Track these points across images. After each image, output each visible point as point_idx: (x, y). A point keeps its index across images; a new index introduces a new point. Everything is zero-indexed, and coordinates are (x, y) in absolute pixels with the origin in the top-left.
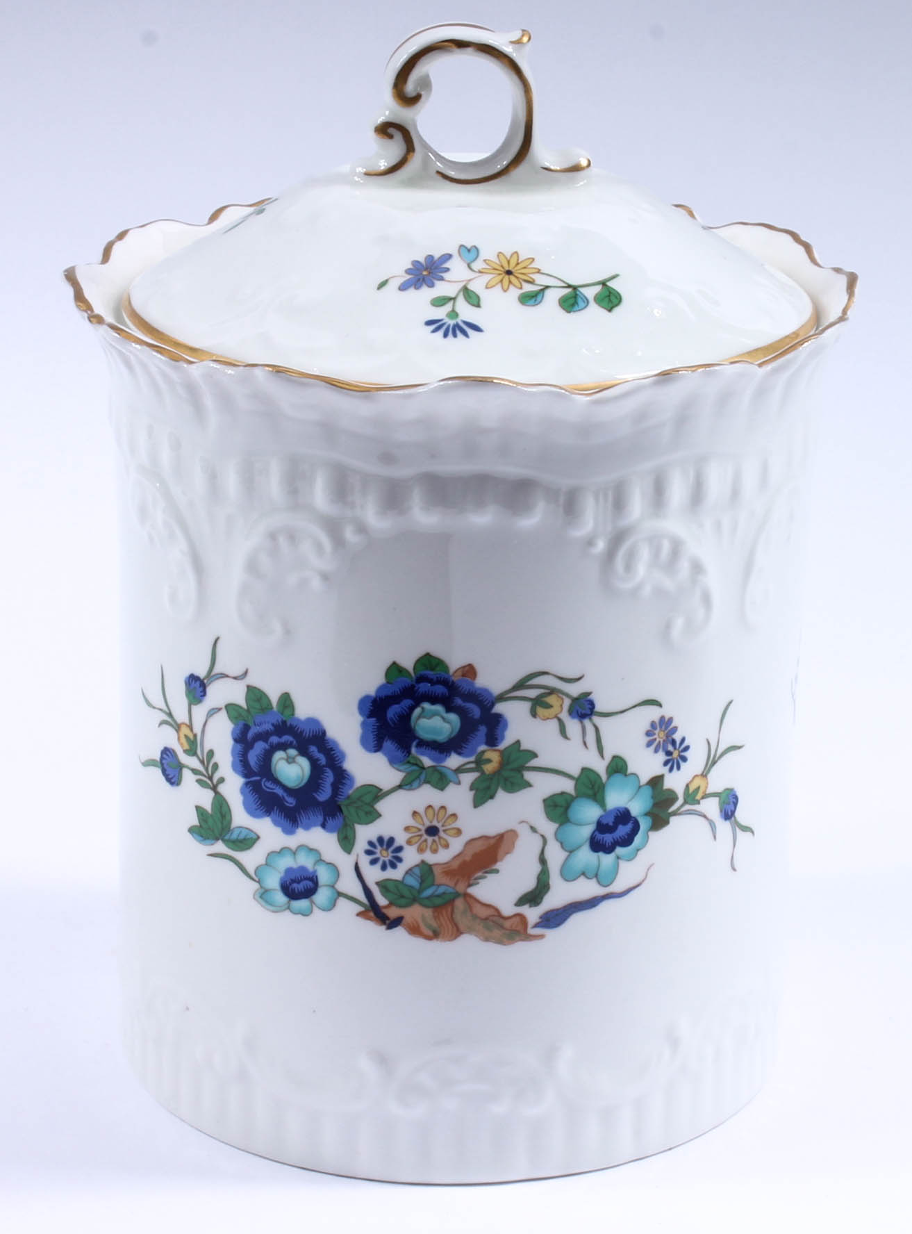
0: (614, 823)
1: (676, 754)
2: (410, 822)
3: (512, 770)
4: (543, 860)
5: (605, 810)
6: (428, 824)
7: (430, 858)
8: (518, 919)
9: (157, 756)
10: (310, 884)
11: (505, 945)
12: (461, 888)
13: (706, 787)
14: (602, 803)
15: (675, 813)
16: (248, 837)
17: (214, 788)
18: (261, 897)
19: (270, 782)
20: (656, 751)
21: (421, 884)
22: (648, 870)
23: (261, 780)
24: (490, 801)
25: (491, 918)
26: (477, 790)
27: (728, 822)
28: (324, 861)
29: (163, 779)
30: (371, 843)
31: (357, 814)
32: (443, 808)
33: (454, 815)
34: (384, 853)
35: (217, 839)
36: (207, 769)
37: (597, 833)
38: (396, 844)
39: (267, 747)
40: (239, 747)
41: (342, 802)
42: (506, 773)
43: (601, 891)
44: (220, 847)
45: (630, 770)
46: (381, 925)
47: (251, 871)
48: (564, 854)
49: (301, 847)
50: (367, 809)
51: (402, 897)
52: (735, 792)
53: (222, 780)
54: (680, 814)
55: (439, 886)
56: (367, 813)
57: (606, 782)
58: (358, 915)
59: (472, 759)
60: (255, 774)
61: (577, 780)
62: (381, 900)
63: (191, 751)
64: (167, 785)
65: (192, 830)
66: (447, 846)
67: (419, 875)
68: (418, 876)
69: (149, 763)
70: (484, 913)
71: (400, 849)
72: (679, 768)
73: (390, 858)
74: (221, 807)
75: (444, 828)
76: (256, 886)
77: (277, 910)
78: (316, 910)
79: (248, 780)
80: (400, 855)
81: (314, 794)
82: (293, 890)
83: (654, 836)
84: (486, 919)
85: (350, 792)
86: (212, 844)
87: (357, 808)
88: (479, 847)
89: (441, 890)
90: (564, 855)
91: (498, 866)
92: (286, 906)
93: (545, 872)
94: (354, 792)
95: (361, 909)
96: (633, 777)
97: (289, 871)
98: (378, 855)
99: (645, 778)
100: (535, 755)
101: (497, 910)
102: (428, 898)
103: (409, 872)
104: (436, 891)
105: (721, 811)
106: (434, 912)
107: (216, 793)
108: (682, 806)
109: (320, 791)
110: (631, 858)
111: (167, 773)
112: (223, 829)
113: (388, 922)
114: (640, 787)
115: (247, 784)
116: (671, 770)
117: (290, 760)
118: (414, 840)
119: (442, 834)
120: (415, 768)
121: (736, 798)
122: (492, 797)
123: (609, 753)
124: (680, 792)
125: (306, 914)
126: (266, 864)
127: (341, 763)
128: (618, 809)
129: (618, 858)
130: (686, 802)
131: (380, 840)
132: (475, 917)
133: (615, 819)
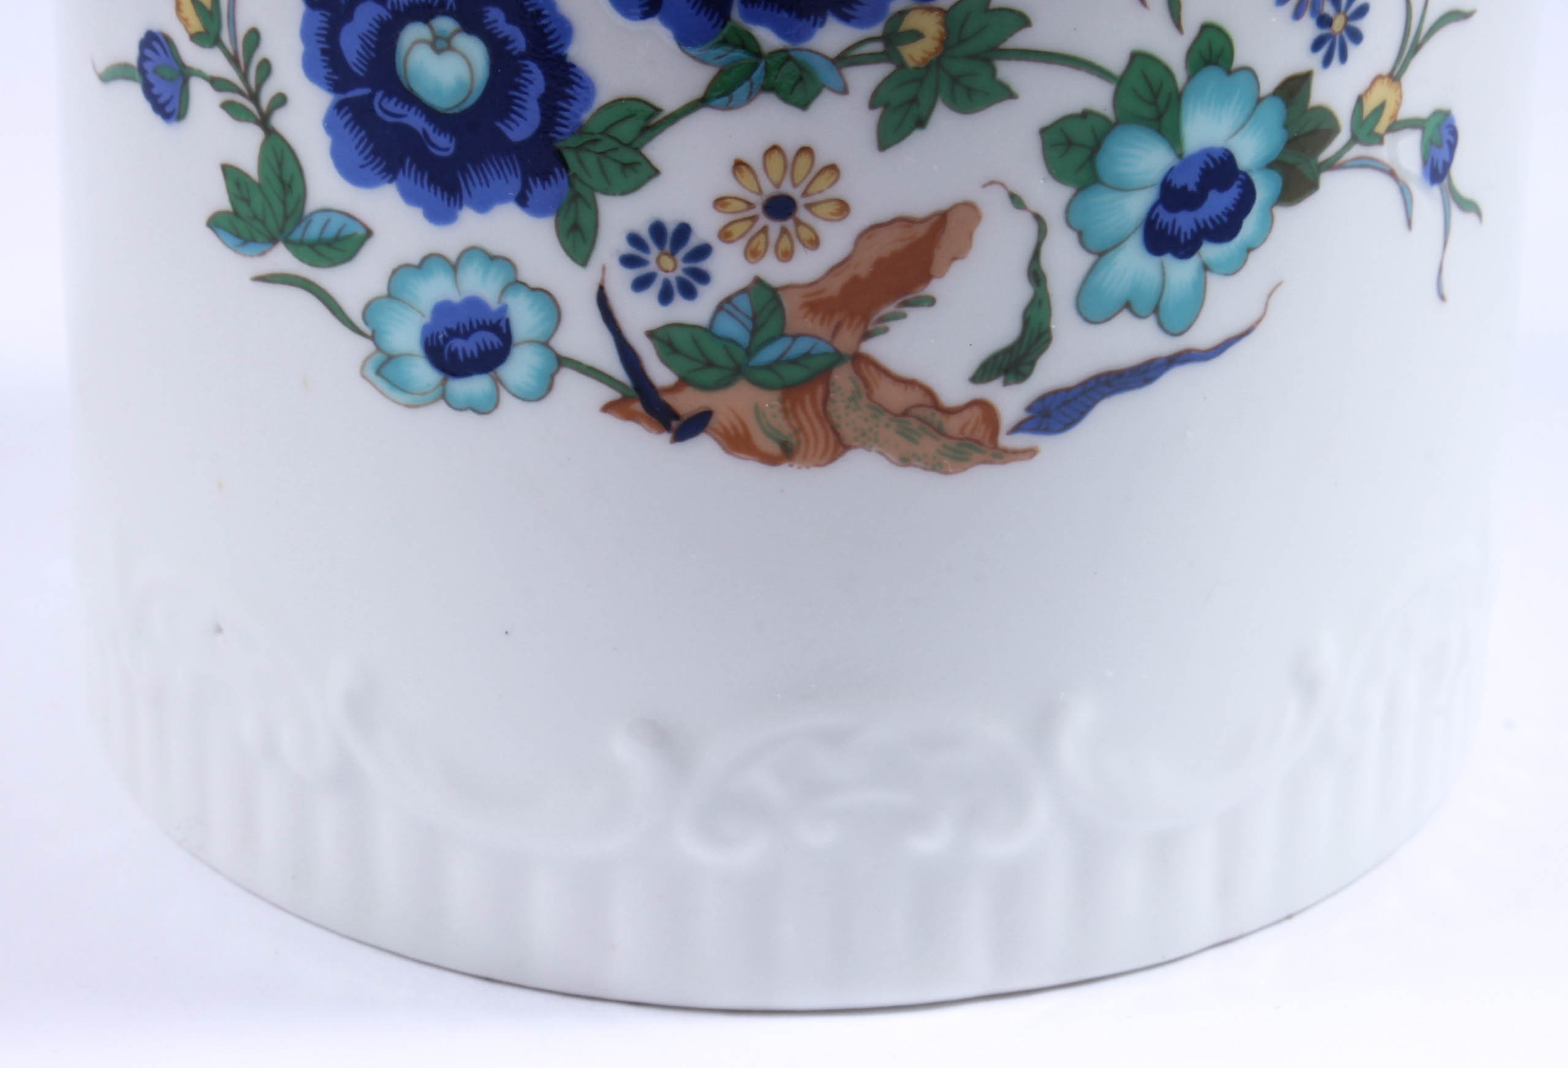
0: (1198, 185)
1: (1338, 24)
2: (729, 186)
3: (973, 57)
4: (1036, 275)
5: (1180, 156)
6: (769, 190)
7: (774, 272)
8: (977, 412)
9: (131, 54)
10: (492, 339)
11: (947, 473)
12: (846, 341)
13: (1399, 104)
14: (1174, 139)
15: (1332, 165)
16: (344, 233)
17: (264, 121)
18: (379, 372)
19: (395, 100)
20: (1297, 15)
21: (754, 332)
22: (1270, 295)
23: (371, 96)
24: (917, 137)
25: (914, 411)
26: (886, 106)
27: (1436, 190)
28: (524, 284)
29: (145, 106)
30: (634, 239)
31: (604, 173)
32: (806, 150)
33: (833, 168)
34: (667, 262)
35: (273, 241)
36: (244, 77)
37: (1160, 209)
38: (693, 242)
39: (385, 14)
40: (319, 18)
41: (566, 142)
42: (957, 66)
43: (1166, 346)
44: (281, 259)
45: (1239, 60)
46: (660, 432)
47: (354, 310)
48: (1089, 259)
49: (472, 252)
50: (627, 156)
51: (710, 364)
52: (1453, 120)
53: (281, 100)
54: (1343, 167)
55: (796, 337)
56: (626, 166)
57: (1185, 87)
58: (608, 408)
59: (877, 30)
60: (359, 82)
61: (1120, 82)
62: (660, 375)
63: (208, 37)
64: (156, 120)
65: (215, 223)
66: (814, 243)
67: (750, 314)
68: (747, 316)
69: (113, 74)
70: (895, 398)
71: (703, 251)
72: (1343, 58)
73: (679, 272)
74: (280, 165)
75: (809, 200)
76: (367, 347)
77: (417, 400)
78: (506, 399)
79: (342, 97)
80: (705, 265)
81: (499, 124)
82: (454, 355)
83: (1283, 214)
84: (905, 413)
85: (586, 116)
86: (262, 254)
87: (603, 153)
88: (887, 245)
89: (801, 346)
90: (1085, 260)
91: (934, 288)
92: (438, 392)
93: (1040, 303)
94: (594, 116)
95: (611, 395)
96: (1243, 76)
97: (442, 309)
98: (652, 267)
99: (1269, 81)
100: (1023, 21)
101: (929, 392)
102: (769, 367)
103: (725, 305)
104: (789, 348)
105: (1425, 162)
106: (783, 401)
107: (270, 132)
108: (1347, 147)
109: (513, 116)
110: (1233, 268)
111: (155, 91)
112: (286, 218)
113: (675, 424)
114: (1259, 100)
115: (339, 106)
116: (1327, 62)
117: (441, 45)
118: (737, 230)
119: (802, 214)
120: (739, 54)
121: (1454, 133)
122: (921, 123)
123: (1193, 18)
124: (1344, 114)
125: (484, 408)
126: (390, 296)
127: (562, 46)
128: (1208, 153)
129: (1206, 268)
130: (1354, 139)
131: (657, 229)
132: (880, 409)
133: (1201, 177)
